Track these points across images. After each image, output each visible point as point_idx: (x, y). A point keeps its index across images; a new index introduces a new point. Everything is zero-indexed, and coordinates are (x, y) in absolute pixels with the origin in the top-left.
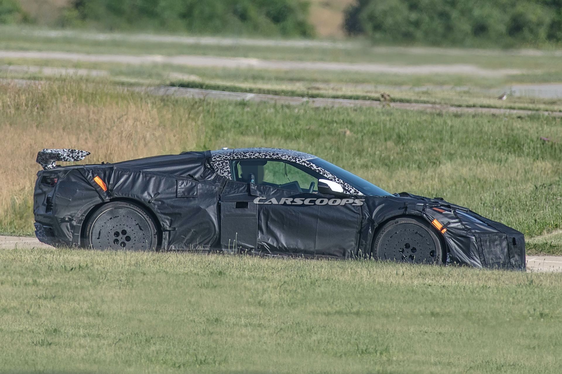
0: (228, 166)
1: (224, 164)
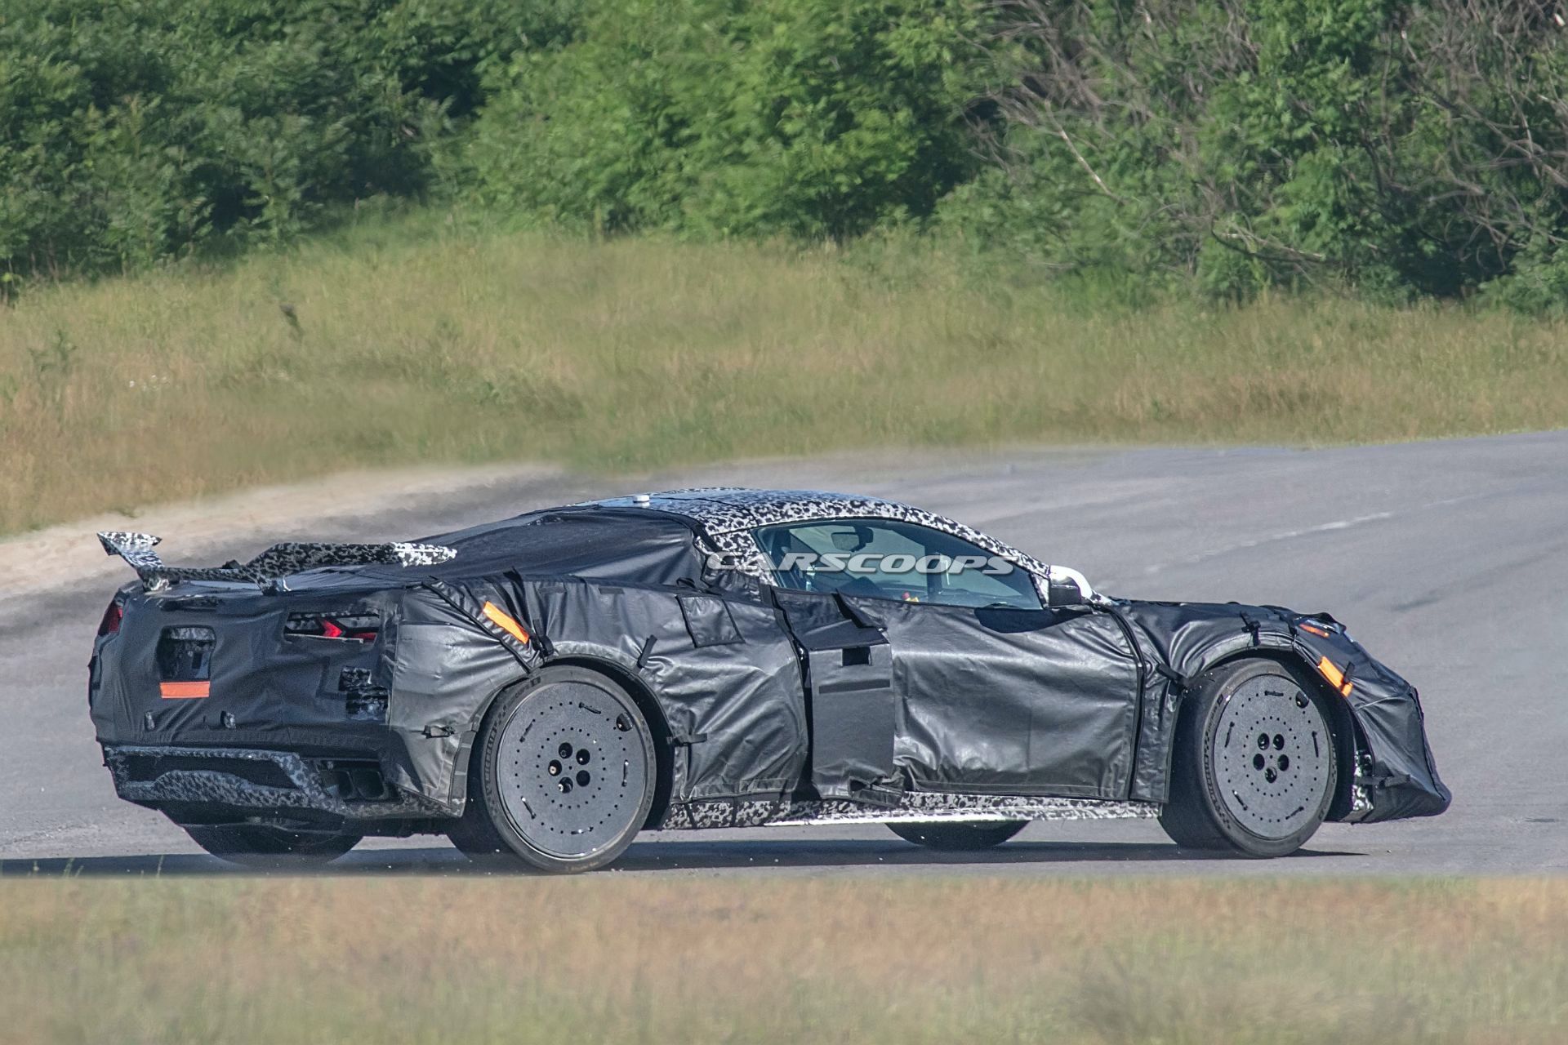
0: (754, 549)
1: (741, 541)
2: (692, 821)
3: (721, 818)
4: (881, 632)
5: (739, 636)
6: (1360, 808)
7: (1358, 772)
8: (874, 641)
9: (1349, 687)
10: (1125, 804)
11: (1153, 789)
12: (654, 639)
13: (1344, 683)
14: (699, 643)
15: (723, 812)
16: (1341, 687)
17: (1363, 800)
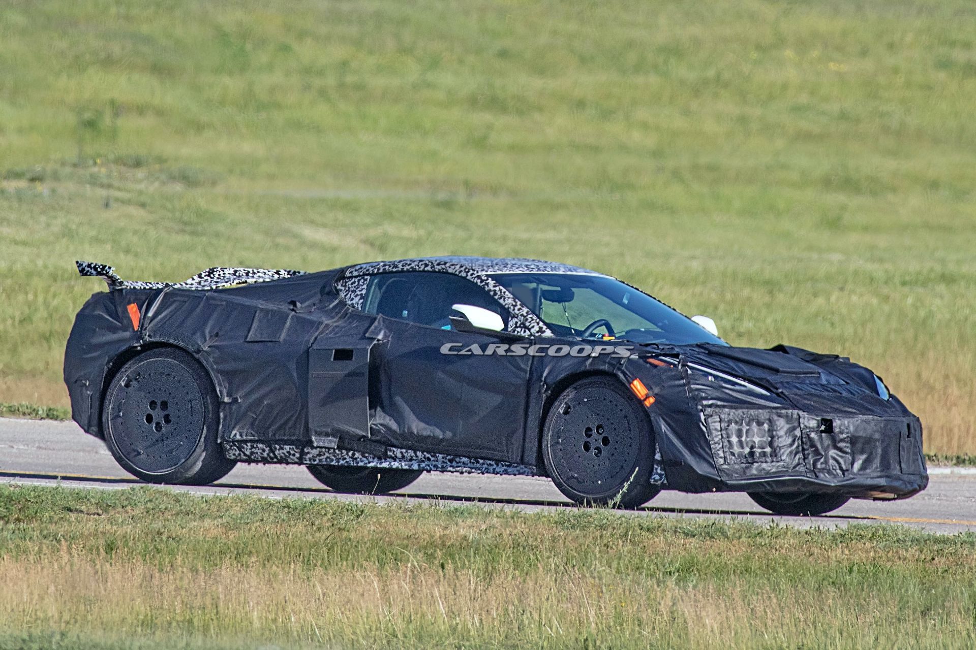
1: (361, 282)
2: (245, 455)
3: (265, 455)
4: (375, 342)
5: (279, 337)
6: (656, 481)
7: (658, 457)
8: (358, 347)
9: (652, 400)
10: (522, 466)
11: (532, 457)
12: (217, 335)
13: (647, 397)
14: (248, 340)
15: (264, 450)
16: (645, 400)
17: (661, 475)
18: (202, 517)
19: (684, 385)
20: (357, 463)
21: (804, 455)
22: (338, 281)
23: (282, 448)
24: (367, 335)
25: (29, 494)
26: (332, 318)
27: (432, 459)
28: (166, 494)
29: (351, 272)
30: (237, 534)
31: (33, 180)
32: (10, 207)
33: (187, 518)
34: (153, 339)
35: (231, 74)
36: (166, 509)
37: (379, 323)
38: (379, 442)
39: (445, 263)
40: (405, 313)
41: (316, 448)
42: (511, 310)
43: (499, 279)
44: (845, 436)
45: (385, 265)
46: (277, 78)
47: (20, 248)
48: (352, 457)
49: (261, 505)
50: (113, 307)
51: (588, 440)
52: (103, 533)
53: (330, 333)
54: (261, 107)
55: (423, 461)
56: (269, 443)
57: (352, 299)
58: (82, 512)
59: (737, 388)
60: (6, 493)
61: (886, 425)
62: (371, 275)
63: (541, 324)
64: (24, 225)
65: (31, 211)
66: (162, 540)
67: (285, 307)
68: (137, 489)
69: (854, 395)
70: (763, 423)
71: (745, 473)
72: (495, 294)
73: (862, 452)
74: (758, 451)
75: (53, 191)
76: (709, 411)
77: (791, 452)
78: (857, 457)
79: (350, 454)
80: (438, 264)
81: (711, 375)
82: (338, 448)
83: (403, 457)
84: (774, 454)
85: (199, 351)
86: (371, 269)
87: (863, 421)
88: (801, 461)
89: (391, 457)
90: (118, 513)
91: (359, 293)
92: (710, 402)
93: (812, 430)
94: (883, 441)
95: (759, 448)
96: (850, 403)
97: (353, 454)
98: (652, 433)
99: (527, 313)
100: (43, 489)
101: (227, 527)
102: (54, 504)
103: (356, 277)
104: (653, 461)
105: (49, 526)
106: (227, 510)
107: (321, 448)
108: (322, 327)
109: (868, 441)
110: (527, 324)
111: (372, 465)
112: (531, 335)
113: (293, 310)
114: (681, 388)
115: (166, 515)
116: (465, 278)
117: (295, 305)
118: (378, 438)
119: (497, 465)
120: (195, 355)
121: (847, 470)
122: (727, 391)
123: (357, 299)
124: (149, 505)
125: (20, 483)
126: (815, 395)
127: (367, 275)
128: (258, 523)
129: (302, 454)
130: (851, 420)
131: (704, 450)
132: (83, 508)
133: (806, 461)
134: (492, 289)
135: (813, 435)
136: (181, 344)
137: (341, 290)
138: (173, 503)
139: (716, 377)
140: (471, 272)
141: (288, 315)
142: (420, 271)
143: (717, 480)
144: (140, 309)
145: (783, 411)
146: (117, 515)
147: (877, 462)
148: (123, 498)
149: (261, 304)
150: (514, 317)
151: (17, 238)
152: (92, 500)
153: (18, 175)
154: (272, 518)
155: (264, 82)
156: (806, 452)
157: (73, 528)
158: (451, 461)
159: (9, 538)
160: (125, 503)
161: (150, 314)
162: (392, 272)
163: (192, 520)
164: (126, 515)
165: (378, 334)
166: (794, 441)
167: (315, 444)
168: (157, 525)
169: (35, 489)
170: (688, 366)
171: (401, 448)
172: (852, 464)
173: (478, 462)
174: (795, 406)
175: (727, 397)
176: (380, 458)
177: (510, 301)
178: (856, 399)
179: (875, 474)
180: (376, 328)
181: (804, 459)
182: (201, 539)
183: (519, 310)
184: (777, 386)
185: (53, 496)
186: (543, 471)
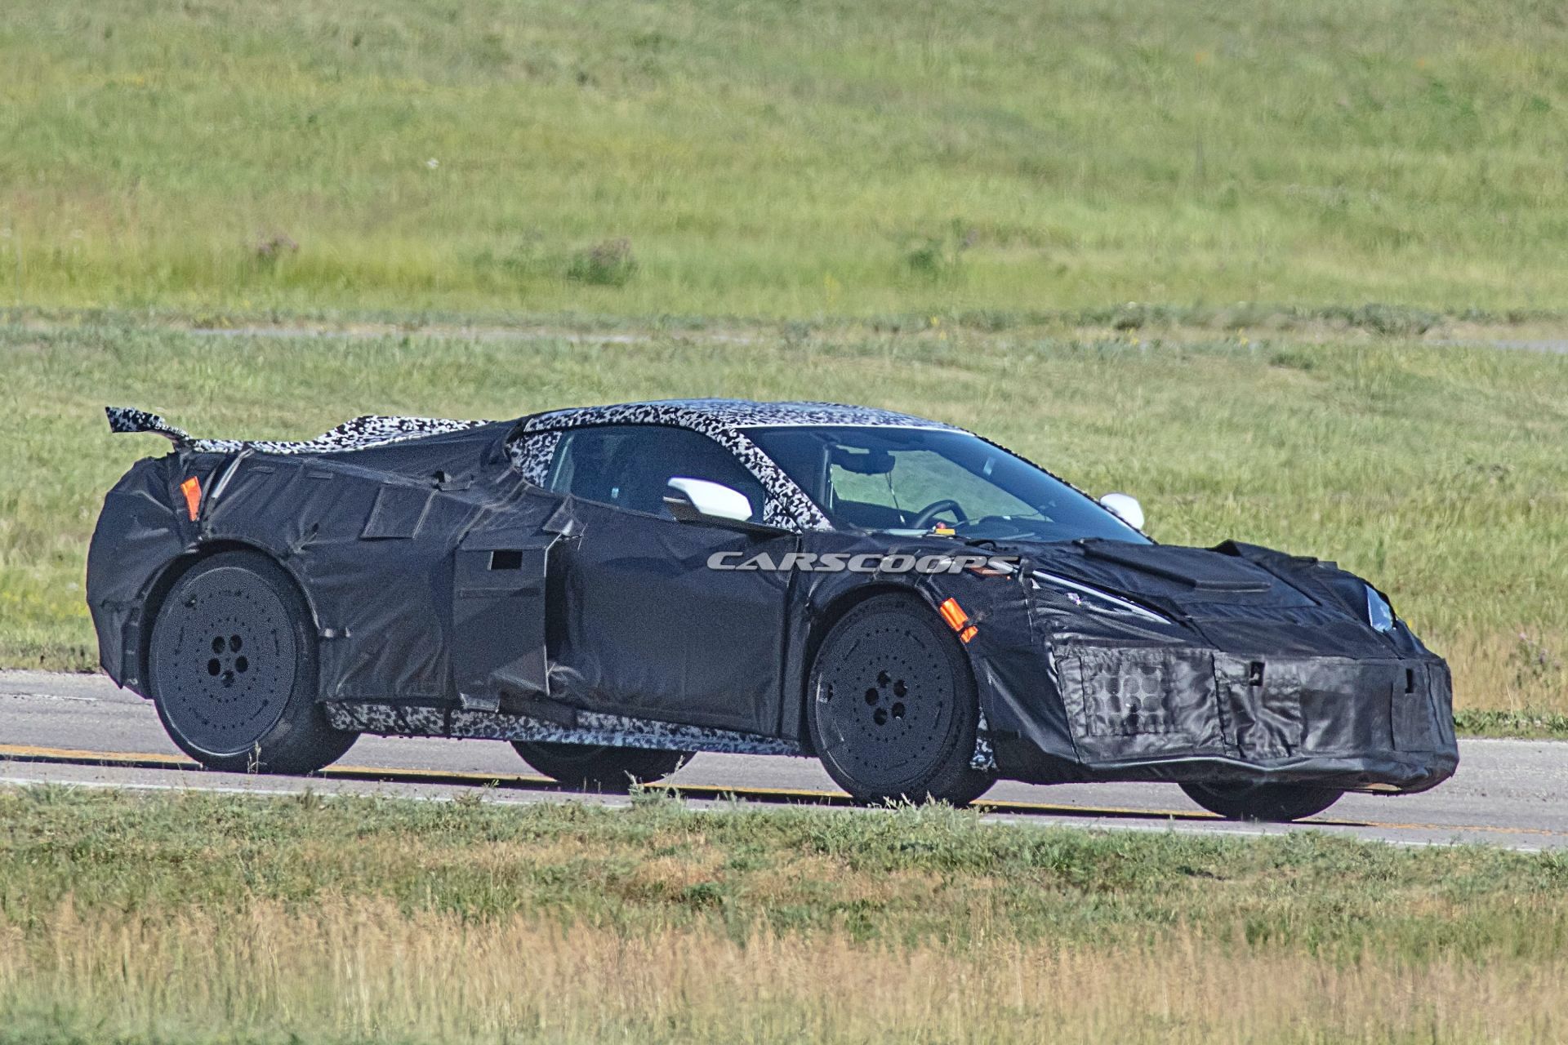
2: (361, 723)
3: (391, 723)
4: (557, 539)
5: (411, 531)
6: (978, 764)
7: (982, 725)
8: (530, 546)
9: (972, 632)
10: (780, 741)
11: (792, 727)
12: (316, 527)
13: (966, 627)
14: (365, 535)
15: (388, 716)
16: (962, 631)
17: (986, 755)
18: (1408, 882)
19: (1025, 608)
20: (532, 736)
21: (1222, 720)
22: (511, 440)
23: (415, 712)
24: (545, 528)
25: (1122, 846)
26: (499, 499)
27: (646, 729)
28: (1348, 845)
29: (533, 425)
30: (1465, 910)
31: (1122, 327)
32: (1088, 373)
33: (1383, 883)
34: (218, 536)
35: (1449, 150)
36: (1348, 868)
37: (567, 508)
38: (562, 702)
39: (677, 410)
40: (616, 491)
41: (469, 711)
42: (769, 487)
43: (755, 436)
44: (1290, 690)
45: (584, 414)
46: (1528, 155)
47: (1105, 440)
48: (524, 726)
49: (1506, 862)
50: (161, 483)
51: (901, 700)
52: (1245, 910)
53: (491, 524)
54: (1501, 203)
55: (631, 733)
56: (396, 704)
57: (532, 470)
58: (1209, 874)
59: (1118, 612)
60: (1084, 844)
61: (1363, 673)
62: (565, 429)
63: (814, 509)
64: (1111, 402)
65: (1121, 378)
66: (1341, 920)
67: (425, 482)
68: (1300, 837)
69: (1320, 623)
70: (1153, 670)
71: (1120, 751)
72: (748, 460)
73: (1322, 716)
74: (1143, 715)
75: (1158, 344)
76: (1061, 650)
77: (1199, 718)
78: (1312, 723)
79: (522, 721)
80: (666, 412)
81: (1073, 591)
82: (502, 711)
83: (601, 726)
84: (1171, 720)
85: (287, 555)
86: (564, 420)
87: (1323, 666)
88: (1218, 731)
89: (582, 727)
90: (1270, 875)
91: (542, 459)
92: (1066, 635)
93: (1236, 680)
94: (1358, 699)
95: (1146, 709)
96: (1306, 636)
97: (527, 722)
98: (974, 685)
99: (794, 491)
100: (1145, 837)
101: (1450, 899)
102: (1162, 861)
103: (540, 432)
104: (974, 732)
105: (1155, 898)
106: (1449, 871)
107: (477, 711)
108: (478, 516)
109: (1332, 699)
110: (792, 509)
111: (553, 739)
112: (798, 527)
113: (437, 487)
114: (1020, 614)
115: (1347, 879)
116: (703, 434)
117: (442, 480)
118: (563, 695)
119: (744, 739)
120: (282, 562)
121: (1295, 746)
122: (1096, 617)
123: (539, 469)
124: (1321, 863)
125: (1106, 827)
126: (1248, 625)
127: (558, 429)
128: (1502, 892)
129: (448, 721)
130: (1303, 665)
131: (1054, 713)
132: (1212, 868)
133: (1227, 731)
134: (744, 452)
135: (1236, 688)
136: (258, 542)
137: (515, 454)
138: (1360, 858)
139: (1081, 594)
140: (714, 424)
141: (427, 495)
142: (636, 424)
143: (1072, 763)
144: (202, 483)
145: (1188, 651)
146: (1268, 880)
147: (1347, 734)
148: (1278, 850)
149: (388, 477)
150: (775, 496)
151: (1099, 423)
152: (1227, 855)
153: (1100, 320)
154: (1524, 885)
155: (1504, 161)
156: (1225, 717)
157: (1195, 900)
158: (673, 732)
159: (1089, 917)
160: (1281, 859)
161: (216, 494)
162: (595, 425)
163: (1391, 887)
164: (1283, 880)
165: (563, 526)
166: (1203, 700)
167: (466, 705)
168: (1334, 896)
169: (1131, 837)
170: (1035, 578)
171: (599, 712)
172: (1304, 737)
173: (714, 734)
174: (1208, 642)
175: (1095, 626)
176: (566, 728)
177: (770, 472)
178: (1323, 630)
179: (1345, 753)
180: (561, 515)
181: (1222, 728)
182: (1407, 917)
183: (781, 486)
184: (1186, 610)
185: (1161, 848)
186: (808, 748)
